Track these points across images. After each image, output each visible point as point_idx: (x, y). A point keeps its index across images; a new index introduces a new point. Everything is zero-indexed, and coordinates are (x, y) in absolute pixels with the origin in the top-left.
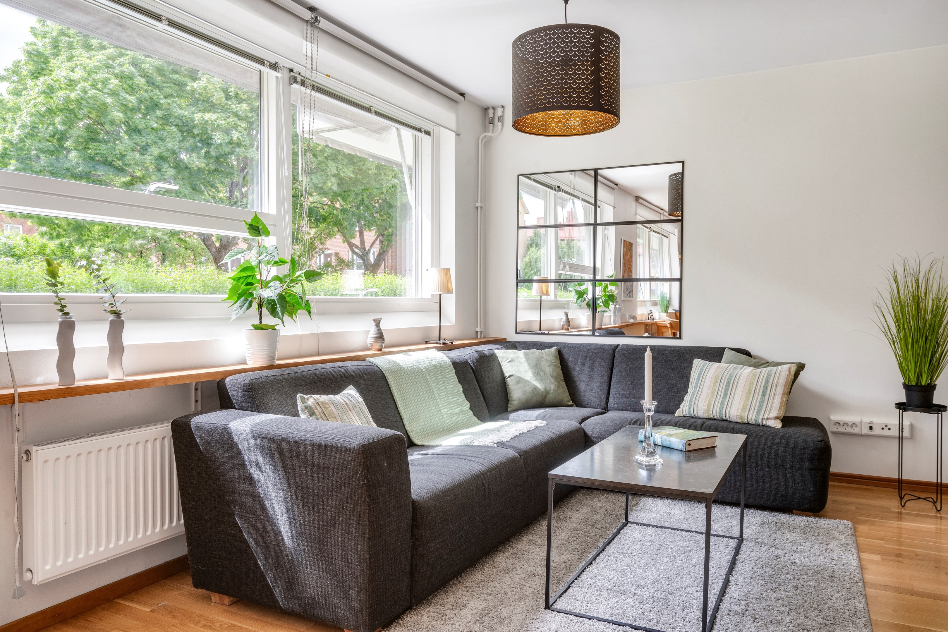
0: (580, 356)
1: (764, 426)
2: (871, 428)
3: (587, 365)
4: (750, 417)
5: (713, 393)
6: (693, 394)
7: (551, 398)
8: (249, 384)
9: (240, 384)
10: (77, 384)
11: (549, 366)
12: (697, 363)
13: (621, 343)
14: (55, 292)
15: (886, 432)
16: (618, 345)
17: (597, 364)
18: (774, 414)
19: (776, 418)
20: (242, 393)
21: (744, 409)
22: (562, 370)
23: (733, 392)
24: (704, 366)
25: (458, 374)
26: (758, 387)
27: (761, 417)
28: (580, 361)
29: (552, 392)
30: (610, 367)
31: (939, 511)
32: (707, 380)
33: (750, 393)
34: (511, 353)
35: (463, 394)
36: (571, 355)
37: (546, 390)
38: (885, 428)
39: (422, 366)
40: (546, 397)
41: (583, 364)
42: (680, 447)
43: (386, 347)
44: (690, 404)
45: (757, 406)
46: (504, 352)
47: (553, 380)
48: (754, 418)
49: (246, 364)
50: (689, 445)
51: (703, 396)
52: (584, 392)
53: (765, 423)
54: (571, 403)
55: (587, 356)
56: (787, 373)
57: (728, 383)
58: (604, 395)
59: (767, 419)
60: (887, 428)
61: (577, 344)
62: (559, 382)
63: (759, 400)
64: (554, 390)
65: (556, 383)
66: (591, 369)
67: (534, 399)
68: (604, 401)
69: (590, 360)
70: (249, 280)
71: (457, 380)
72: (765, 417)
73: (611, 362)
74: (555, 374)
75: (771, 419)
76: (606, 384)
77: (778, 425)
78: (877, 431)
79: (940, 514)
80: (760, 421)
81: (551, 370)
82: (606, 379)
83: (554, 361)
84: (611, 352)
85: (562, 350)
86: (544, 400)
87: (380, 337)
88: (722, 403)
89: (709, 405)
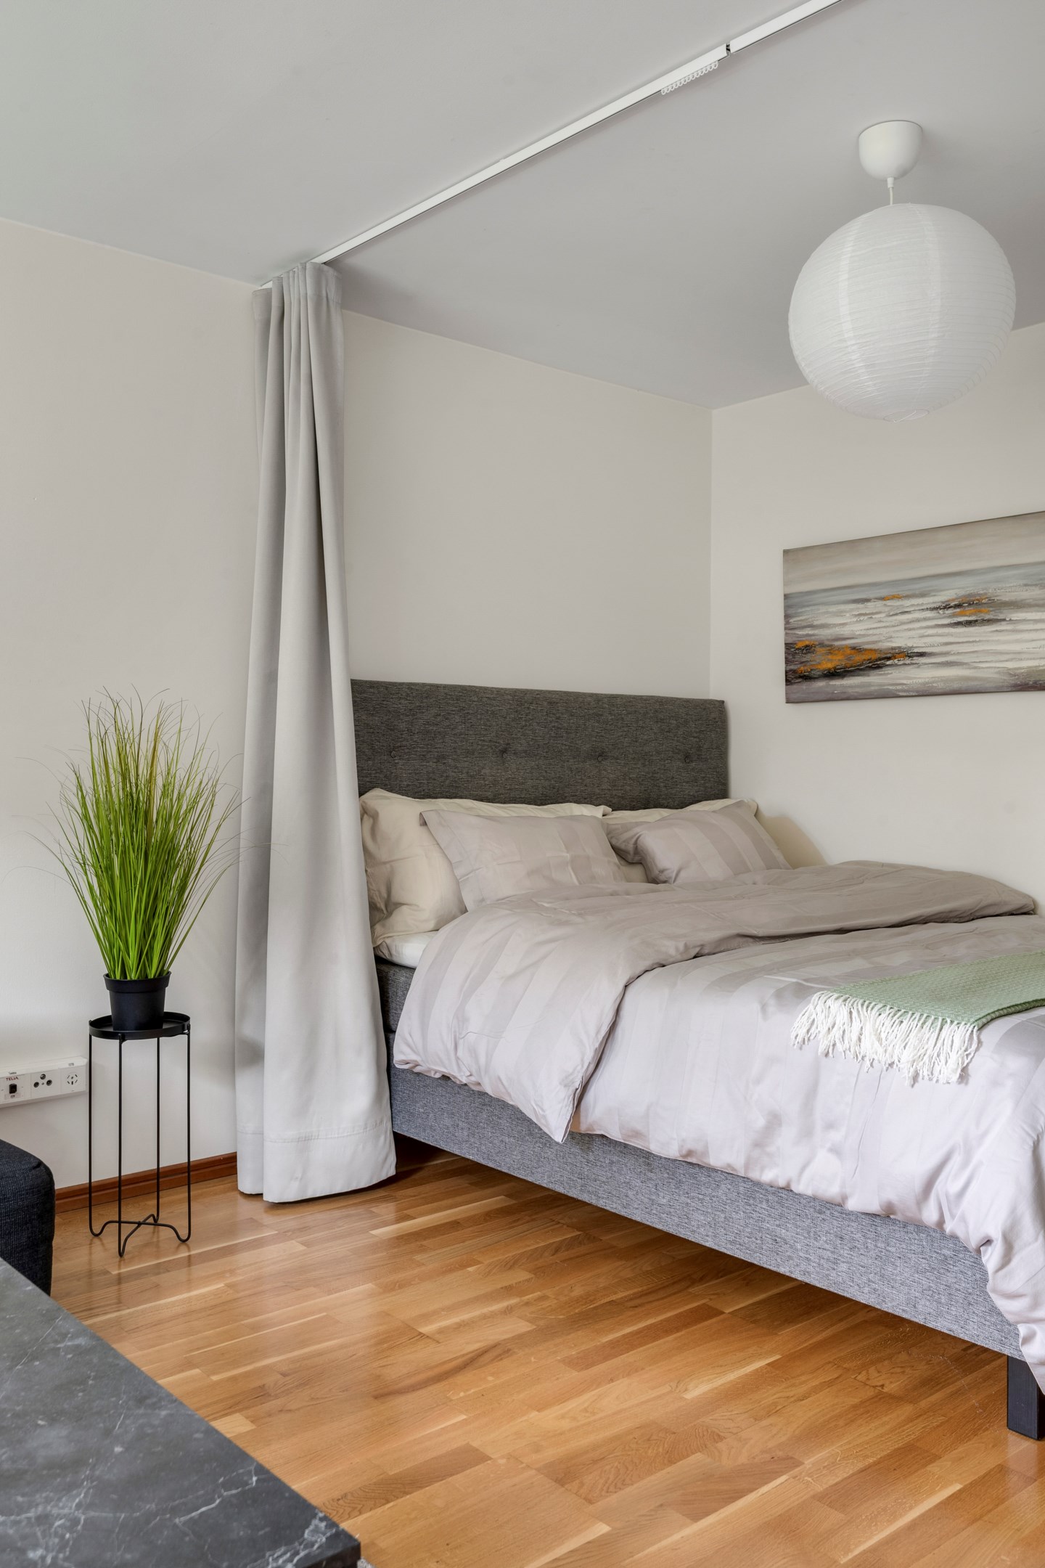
2: (13, 1089)
15: (44, 1091)
31: (184, 1241)
38: (41, 1081)
60: (45, 1081)
78: (26, 1093)
79: (189, 1249)
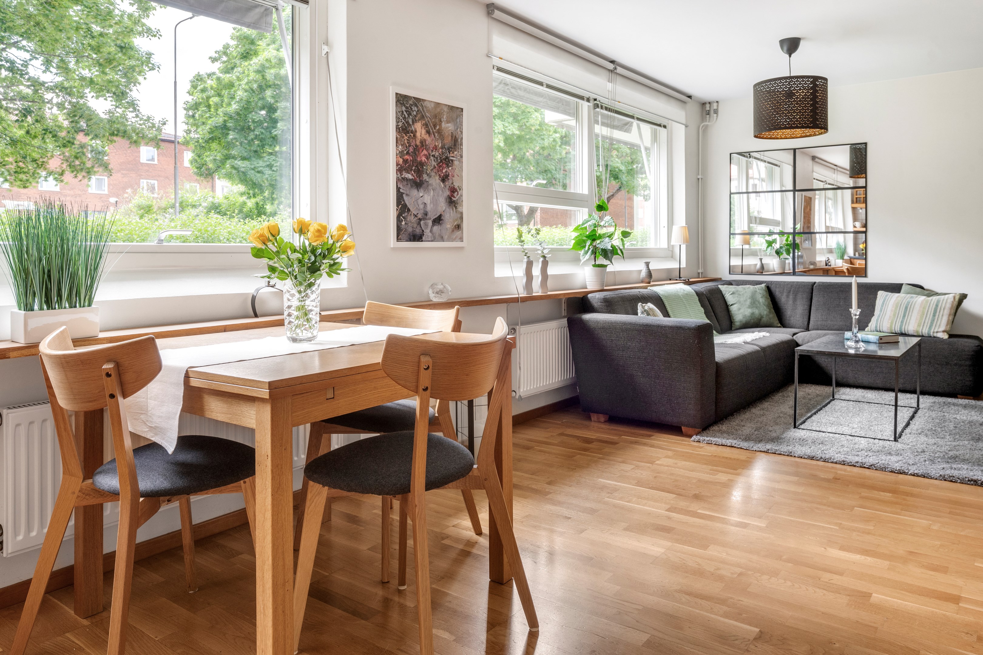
0: (785, 290)
1: (934, 337)
3: (791, 297)
4: (924, 331)
5: (894, 315)
6: (879, 316)
7: (765, 320)
8: (604, 299)
9: (598, 299)
10: (534, 294)
11: (762, 297)
12: (881, 294)
13: (817, 281)
14: (522, 246)
16: (815, 283)
17: (799, 296)
18: (943, 328)
19: (944, 331)
20: (599, 304)
21: (919, 325)
22: (771, 301)
23: (910, 314)
24: (886, 296)
25: (700, 300)
26: (930, 310)
27: (932, 331)
28: (785, 294)
29: (765, 316)
30: (810, 298)
32: (889, 306)
33: (924, 314)
34: (732, 288)
35: (704, 315)
36: (777, 290)
37: (760, 314)
39: (680, 294)
40: (760, 320)
41: (788, 296)
42: (875, 341)
43: (653, 282)
44: (877, 323)
45: (929, 323)
46: (727, 287)
47: (765, 308)
48: (926, 332)
49: (587, 288)
50: (881, 339)
51: (887, 317)
52: (790, 317)
53: (935, 335)
54: (779, 325)
55: (790, 291)
56: (952, 300)
57: (906, 308)
58: (806, 319)
59: (937, 332)
61: (781, 282)
62: (770, 310)
63: (930, 319)
64: (767, 315)
65: (768, 310)
66: (795, 300)
67: (752, 321)
68: (806, 323)
69: (793, 293)
70: (594, 237)
71: (700, 305)
72: (936, 331)
73: (810, 295)
74: (767, 303)
75: (940, 332)
76: (807, 311)
77: (945, 336)
80: (932, 334)
81: (764, 301)
82: (807, 307)
83: (765, 294)
84: (810, 287)
85: (770, 286)
86: (759, 322)
87: (650, 274)
88: (902, 322)
89: (892, 323)
